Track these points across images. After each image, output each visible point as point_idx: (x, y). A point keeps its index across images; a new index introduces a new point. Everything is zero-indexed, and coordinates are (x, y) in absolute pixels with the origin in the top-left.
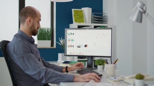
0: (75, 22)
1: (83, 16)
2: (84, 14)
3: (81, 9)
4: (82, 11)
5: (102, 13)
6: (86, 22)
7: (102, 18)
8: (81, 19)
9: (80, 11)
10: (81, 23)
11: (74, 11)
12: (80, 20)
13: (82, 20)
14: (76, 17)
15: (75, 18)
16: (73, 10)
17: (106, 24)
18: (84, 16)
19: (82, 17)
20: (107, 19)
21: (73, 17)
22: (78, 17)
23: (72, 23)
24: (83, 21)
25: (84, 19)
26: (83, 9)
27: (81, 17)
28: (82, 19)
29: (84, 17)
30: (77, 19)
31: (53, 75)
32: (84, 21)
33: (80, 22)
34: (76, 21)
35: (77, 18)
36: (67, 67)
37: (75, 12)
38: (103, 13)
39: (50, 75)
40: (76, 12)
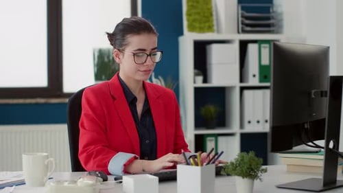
0: (188, 31)
1: (211, 15)
6: (218, 32)
8: (205, 22)
12: (202, 25)
13: (207, 24)
14: (192, 18)
15: (188, 20)
18: (214, 14)
19: (207, 17)
20: (282, 20)
21: (185, 17)
22: (197, 17)
23: (181, 33)
24: (210, 27)
25: (215, 23)
28: (208, 21)
29: (214, 18)
30: (194, 24)
32: (215, 28)
33: (202, 30)
34: (192, 28)
35: (194, 20)
37: (191, 4)
40: (193, 5)
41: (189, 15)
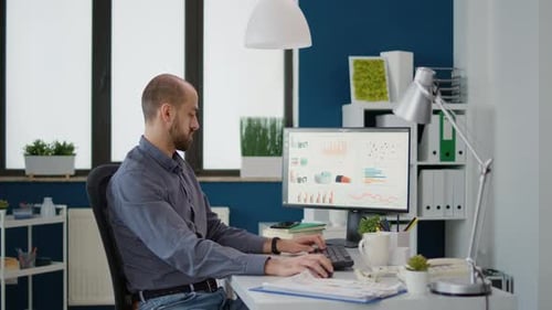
0: (357, 99)
1: (384, 80)
2: (386, 72)
3: (379, 55)
4: (382, 61)
5: (452, 66)
7: (449, 85)
8: (376, 88)
9: (375, 62)
10: (375, 100)
11: (356, 62)
12: (373, 92)
13: (378, 91)
14: (361, 83)
15: (356, 86)
16: (352, 59)
17: (460, 102)
18: (387, 78)
19: (379, 82)
21: (352, 82)
22: (367, 81)
23: (348, 101)
24: (382, 94)
25: (388, 89)
26: (384, 55)
27: (377, 83)
28: (380, 87)
29: (387, 82)
30: (364, 90)
31: (213, 259)
32: (388, 94)
33: (372, 97)
34: (361, 95)
35: (364, 86)
36: (275, 240)
37: (358, 66)
38: (455, 66)
39: (206, 259)
40: (362, 67)
41: (357, 79)
